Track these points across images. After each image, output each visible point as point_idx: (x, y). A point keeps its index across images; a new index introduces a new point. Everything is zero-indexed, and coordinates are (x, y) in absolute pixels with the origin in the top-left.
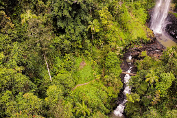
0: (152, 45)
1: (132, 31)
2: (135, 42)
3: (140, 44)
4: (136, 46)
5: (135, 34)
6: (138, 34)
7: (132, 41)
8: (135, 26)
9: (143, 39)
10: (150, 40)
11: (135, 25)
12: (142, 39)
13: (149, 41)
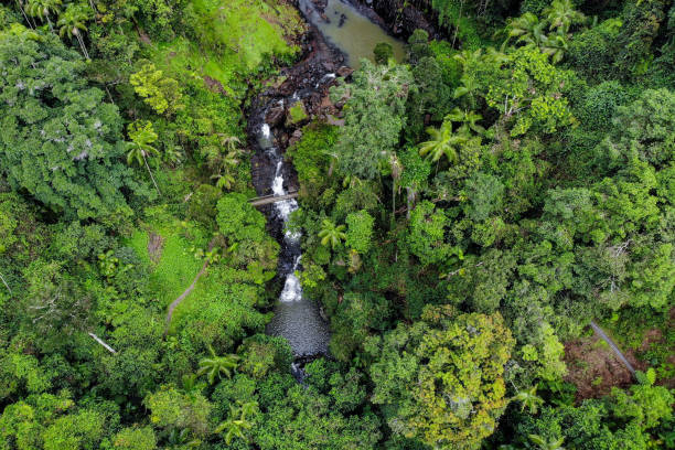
0: (308, 60)
1: (240, 43)
2: (261, 72)
3: (277, 72)
4: (268, 84)
5: (251, 48)
6: (259, 44)
7: (252, 75)
8: (240, 25)
9: (280, 55)
10: (299, 50)
11: (241, 19)
12: (277, 56)
13: (297, 53)
